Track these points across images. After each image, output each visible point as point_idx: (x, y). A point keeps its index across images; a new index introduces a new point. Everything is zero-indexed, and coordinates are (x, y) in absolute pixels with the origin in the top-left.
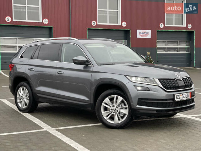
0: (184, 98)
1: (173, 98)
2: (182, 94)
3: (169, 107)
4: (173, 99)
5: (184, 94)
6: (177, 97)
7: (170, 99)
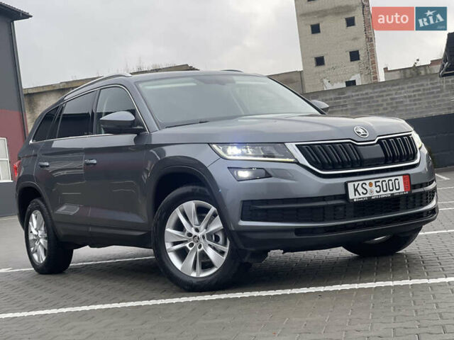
0: (382, 193)
1: (343, 192)
2: (373, 181)
3: (335, 219)
4: (346, 196)
5: (381, 180)
6: (356, 190)
7: (335, 197)
